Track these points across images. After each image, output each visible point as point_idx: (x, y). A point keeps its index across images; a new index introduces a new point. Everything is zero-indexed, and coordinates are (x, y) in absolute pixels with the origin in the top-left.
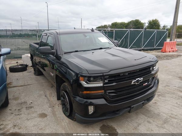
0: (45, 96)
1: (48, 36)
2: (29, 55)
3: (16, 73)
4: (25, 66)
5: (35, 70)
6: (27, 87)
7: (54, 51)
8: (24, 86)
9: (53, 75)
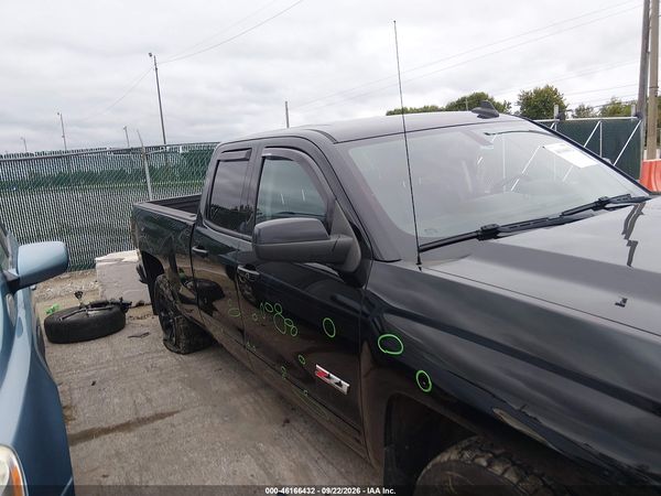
1: (264, 158)
2: (132, 256)
3: (80, 347)
4: (116, 309)
5: (166, 326)
6: (157, 430)
7: (344, 239)
8: (137, 426)
9: (346, 385)
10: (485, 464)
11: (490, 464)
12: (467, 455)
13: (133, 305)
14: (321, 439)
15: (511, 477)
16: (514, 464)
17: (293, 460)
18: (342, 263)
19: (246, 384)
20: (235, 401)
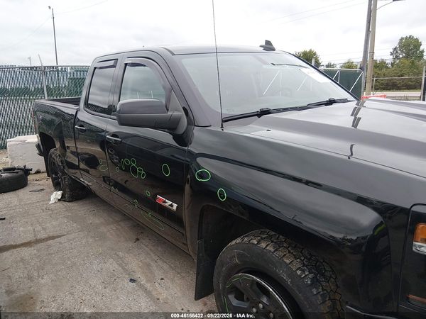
0: (132, 280)
1: (126, 65)
2: (34, 139)
4: (21, 173)
5: (56, 184)
6: (50, 246)
7: (176, 113)
8: (36, 244)
9: (175, 206)
10: (256, 243)
11: (259, 243)
12: (246, 239)
13: (33, 172)
14: (160, 249)
15: (271, 248)
16: (272, 242)
17: (141, 261)
18: (175, 129)
19: (111, 219)
20: (103, 229)
